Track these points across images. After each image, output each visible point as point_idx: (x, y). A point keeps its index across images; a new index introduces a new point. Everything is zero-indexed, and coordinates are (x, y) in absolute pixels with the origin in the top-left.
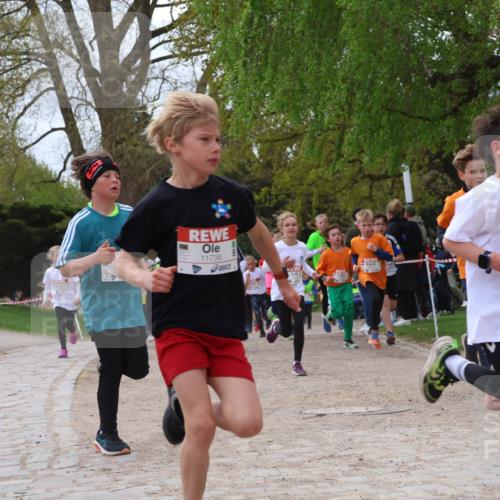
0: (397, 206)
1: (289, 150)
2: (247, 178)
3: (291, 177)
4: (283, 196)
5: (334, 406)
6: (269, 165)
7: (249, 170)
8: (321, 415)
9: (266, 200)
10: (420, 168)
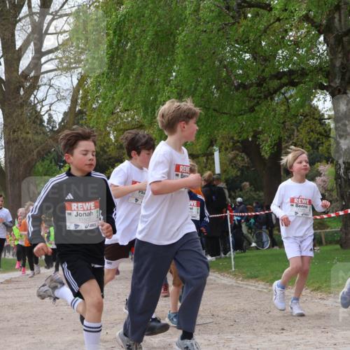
0: (210, 176)
2: (105, 157)
6: (121, 147)
7: (108, 150)
10: (226, 149)
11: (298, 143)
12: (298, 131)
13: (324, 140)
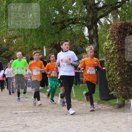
0: (42, 57)
1: (14, 41)
2: (2, 48)
3: (14, 48)
4: (11, 53)
5: (20, 111)
6: (8, 45)
7: (3, 46)
8: (16, 113)
9: (7, 54)
10: (48, 47)
11: (76, 45)
12: (76, 41)
13: (85, 45)
